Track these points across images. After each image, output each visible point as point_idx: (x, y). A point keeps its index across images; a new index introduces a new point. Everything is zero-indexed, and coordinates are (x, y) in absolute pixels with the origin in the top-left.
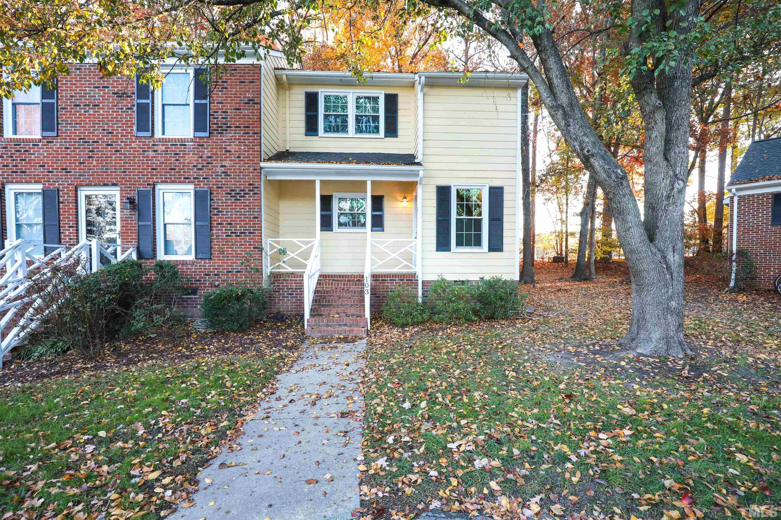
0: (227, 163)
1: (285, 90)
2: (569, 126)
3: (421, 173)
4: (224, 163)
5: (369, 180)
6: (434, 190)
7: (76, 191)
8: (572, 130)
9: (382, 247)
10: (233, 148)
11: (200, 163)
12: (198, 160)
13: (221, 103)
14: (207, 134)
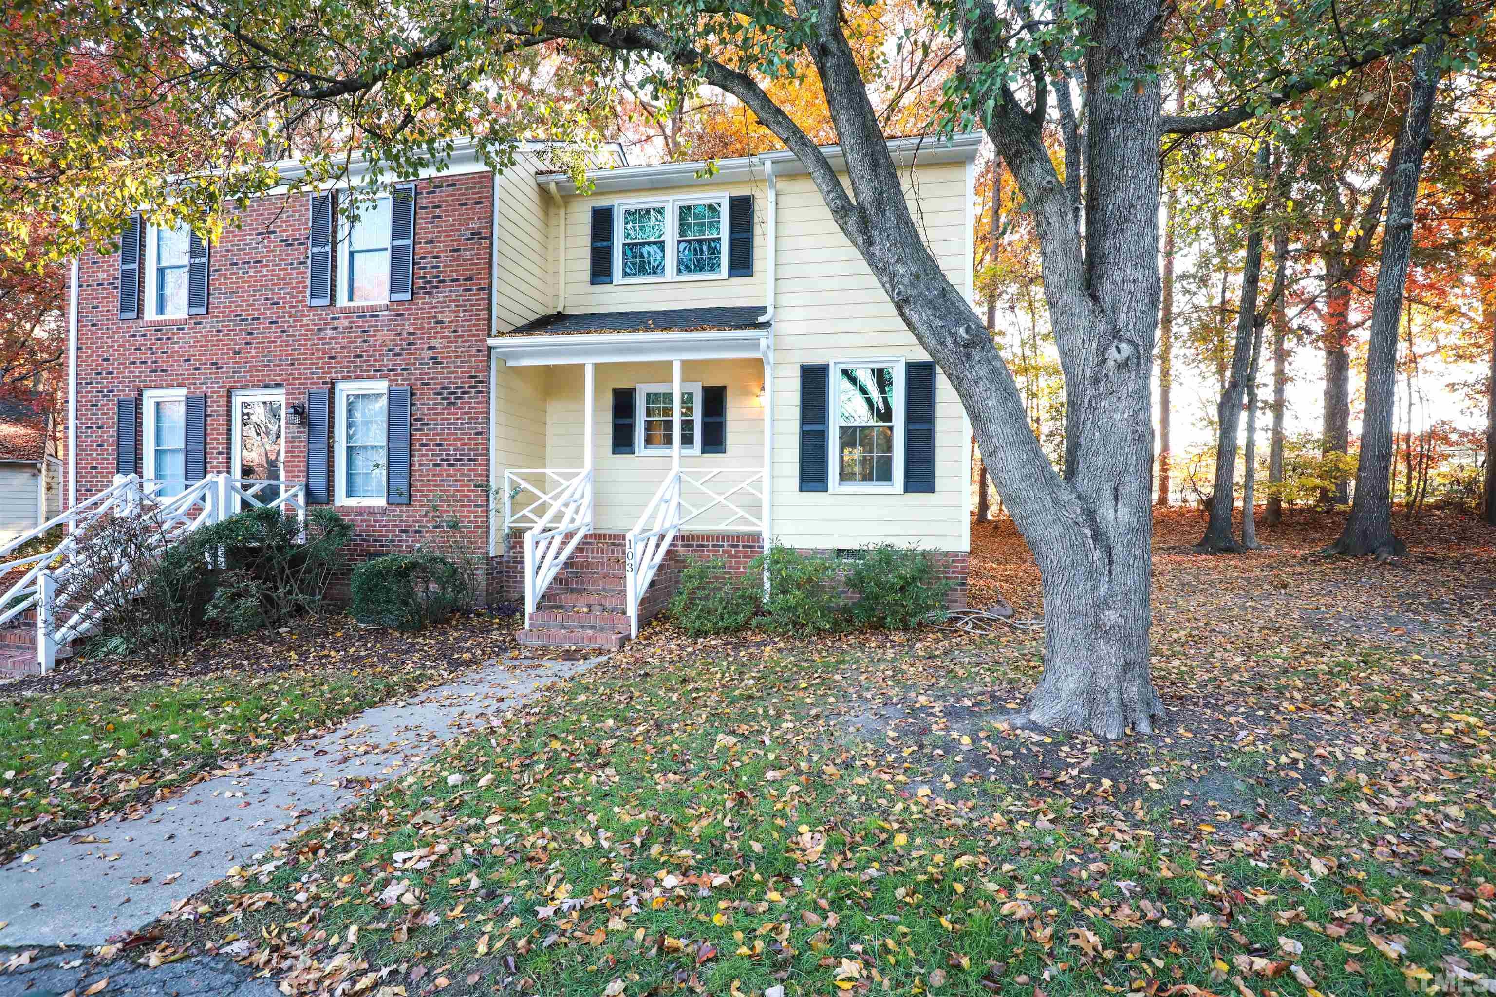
0: (436, 343)
1: (559, 207)
2: (871, 244)
3: (763, 342)
4: (433, 343)
5: (677, 359)
6: (797, 373)
7: (229, 396)
8: (877, 253)
9: (698, 484)
10: (447, 316)
11: (397, 345)
12: (394, 340)
13: (431, 242)
14: (408, 296)
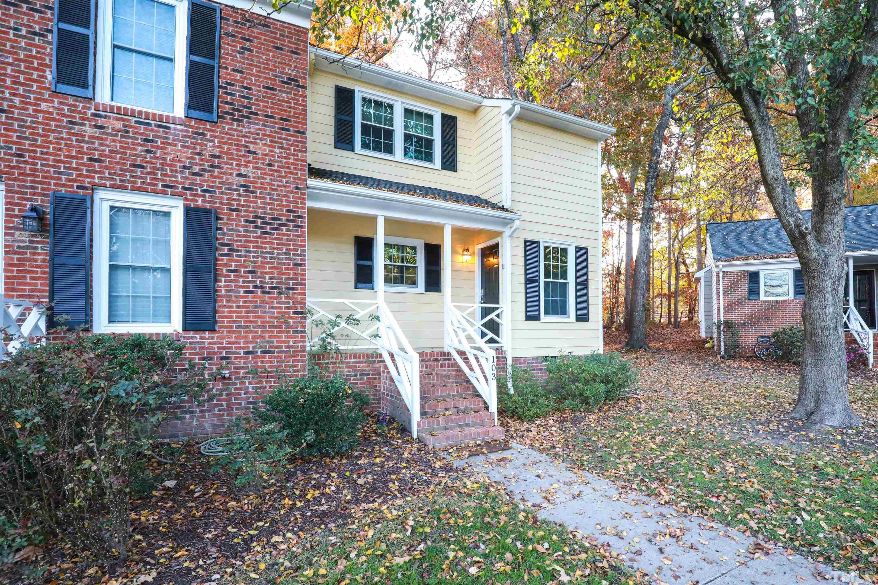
0: (249, 172)
3: (517, 223)
4: (243, 171)
5: (447, 224)
6: (522, 245)
10: (260, 148)
11: (196, 164)
12: (191, 158)
13: (239, 72)
14: (212, 117)
